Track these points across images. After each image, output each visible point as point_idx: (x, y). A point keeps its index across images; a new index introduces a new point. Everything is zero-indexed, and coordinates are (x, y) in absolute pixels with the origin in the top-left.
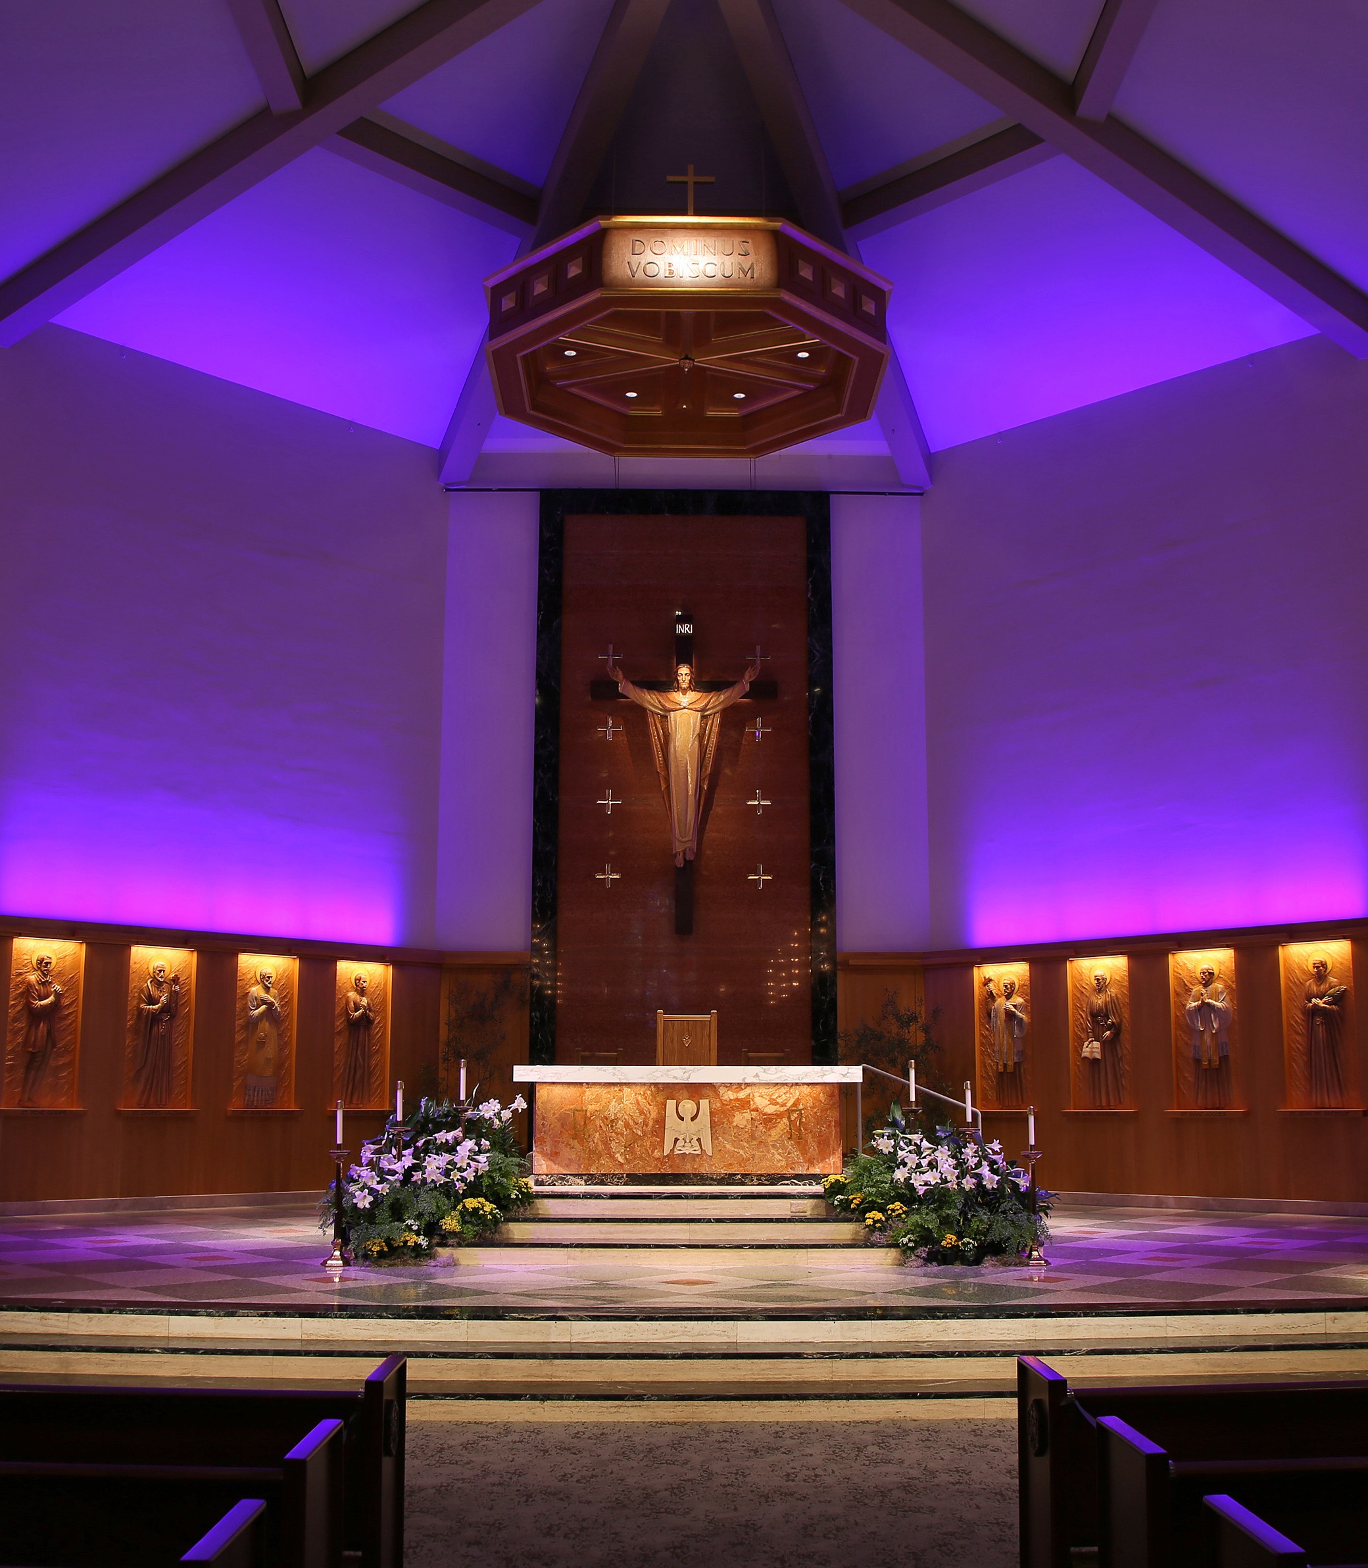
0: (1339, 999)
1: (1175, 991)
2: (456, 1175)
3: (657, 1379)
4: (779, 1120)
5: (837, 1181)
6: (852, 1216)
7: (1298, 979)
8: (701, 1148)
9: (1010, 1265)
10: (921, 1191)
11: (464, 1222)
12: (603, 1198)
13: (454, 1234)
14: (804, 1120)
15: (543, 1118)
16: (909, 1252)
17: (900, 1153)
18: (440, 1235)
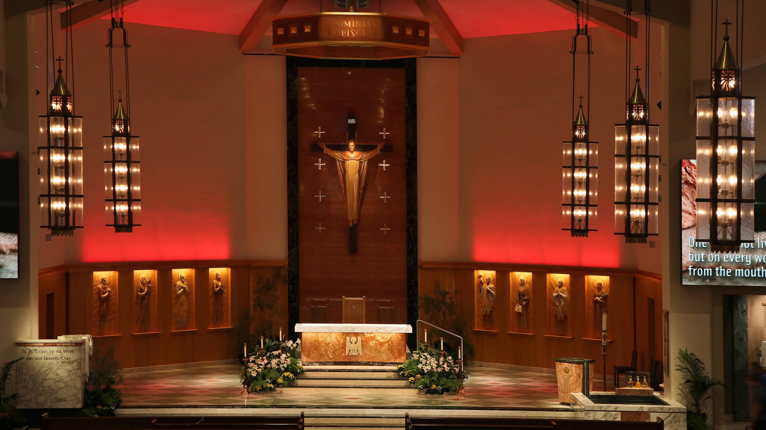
0: (605, 298)
1: (549, 288)
2: (281, 366)
3: (345, 423)
4: (385, 344)
5: (401, 367)
6: (405, 378)
7: (592, 289)
8: (358, 353)
9: (451, 395)
10: (426, 371)
11: (284, 380)
12: (326, 371)
13: (281, 384)
14: (393, 344)
15: (305, 343)
16: (421, 390)
17: (421, 359)
18: (277, 384)
